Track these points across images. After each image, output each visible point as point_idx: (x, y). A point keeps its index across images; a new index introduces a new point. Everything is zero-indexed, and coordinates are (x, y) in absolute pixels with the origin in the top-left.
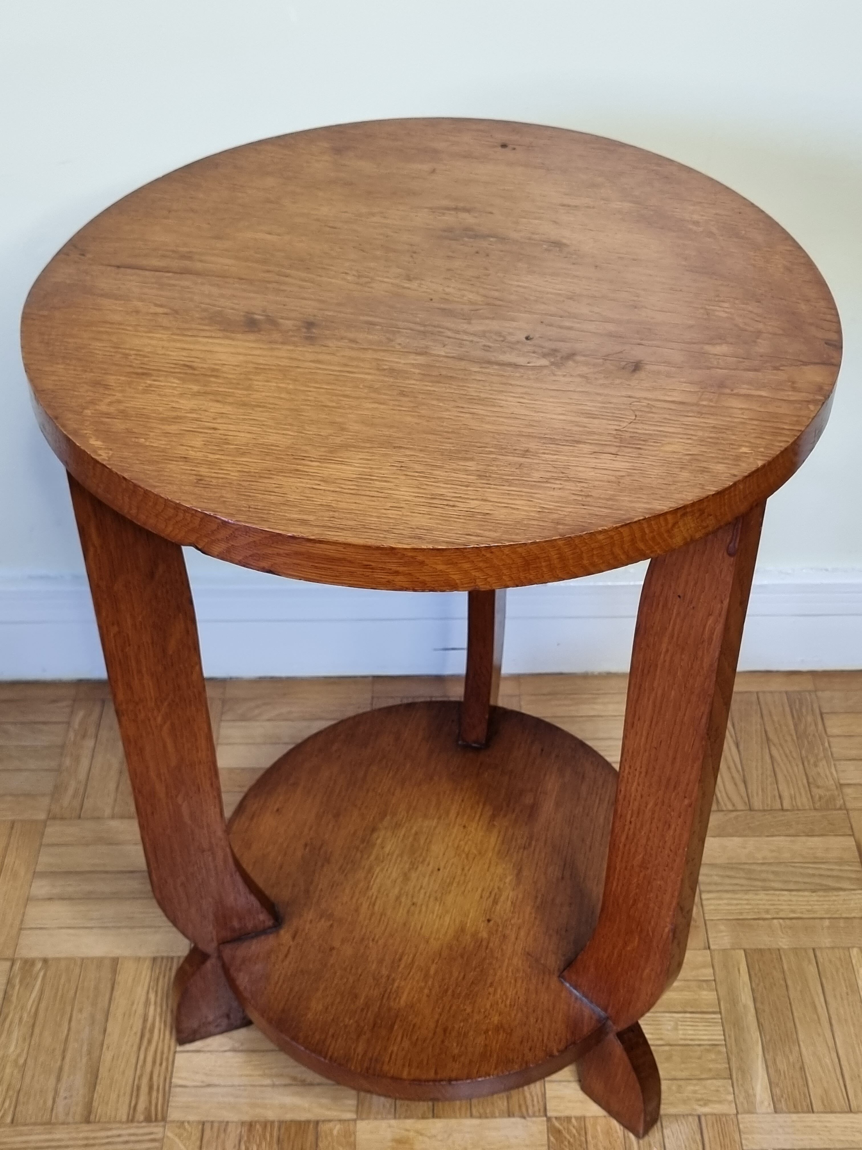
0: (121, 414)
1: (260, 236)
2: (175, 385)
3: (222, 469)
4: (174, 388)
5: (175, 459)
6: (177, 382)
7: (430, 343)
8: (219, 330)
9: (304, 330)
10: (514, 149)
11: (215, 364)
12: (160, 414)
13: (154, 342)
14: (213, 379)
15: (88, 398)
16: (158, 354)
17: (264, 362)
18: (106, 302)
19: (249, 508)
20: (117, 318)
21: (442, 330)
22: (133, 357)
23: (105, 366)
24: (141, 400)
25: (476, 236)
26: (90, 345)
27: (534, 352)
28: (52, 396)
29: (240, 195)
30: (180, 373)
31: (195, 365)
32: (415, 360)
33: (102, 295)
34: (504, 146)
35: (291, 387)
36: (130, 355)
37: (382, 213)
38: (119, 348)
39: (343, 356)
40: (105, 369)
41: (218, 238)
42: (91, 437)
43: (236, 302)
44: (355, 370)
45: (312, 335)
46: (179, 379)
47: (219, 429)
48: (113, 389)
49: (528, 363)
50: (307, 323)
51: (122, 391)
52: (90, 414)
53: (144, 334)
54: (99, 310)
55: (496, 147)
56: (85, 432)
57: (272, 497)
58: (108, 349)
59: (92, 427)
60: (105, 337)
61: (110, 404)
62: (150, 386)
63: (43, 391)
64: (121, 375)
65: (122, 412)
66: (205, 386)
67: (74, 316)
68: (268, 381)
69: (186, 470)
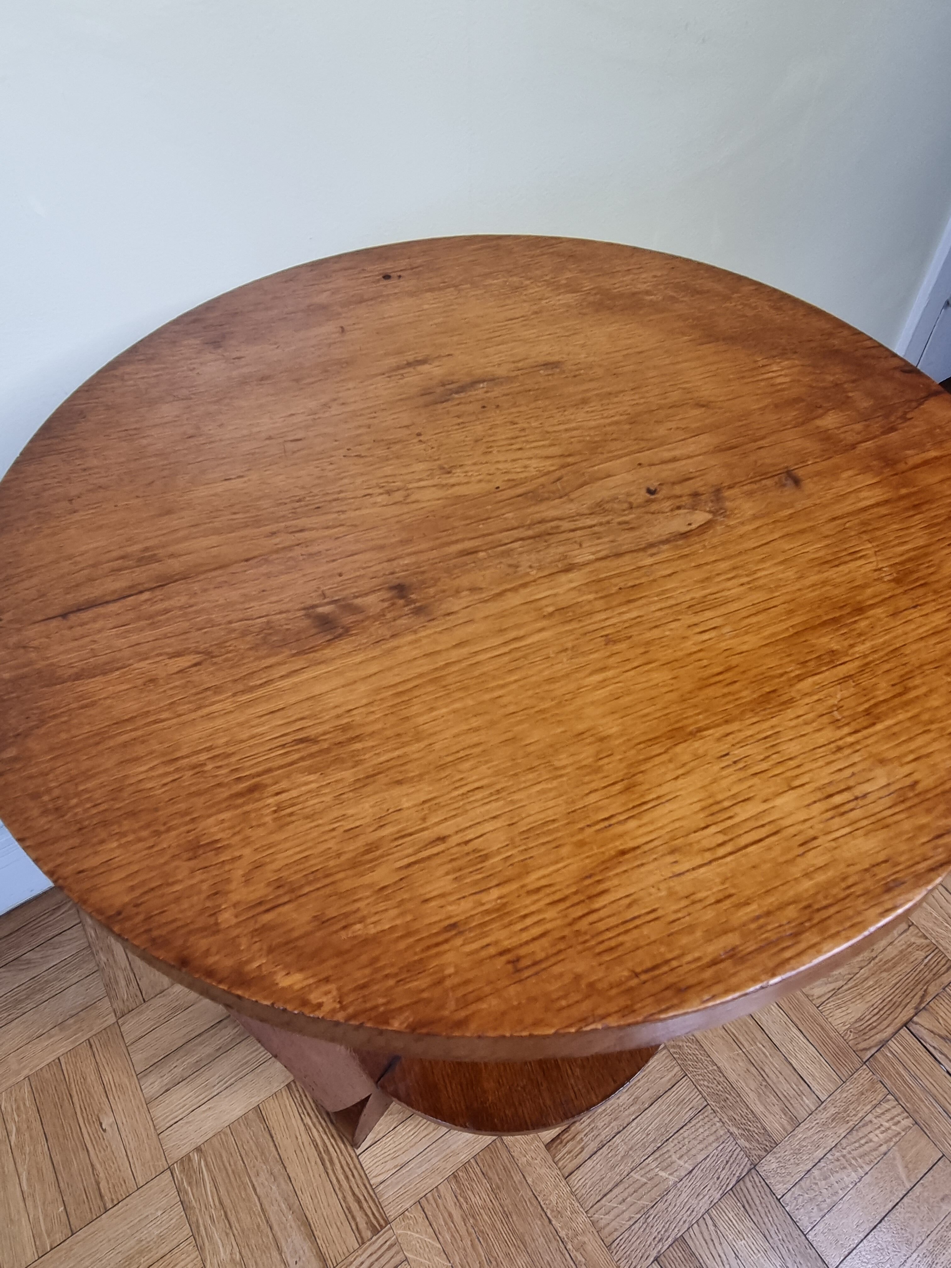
0: (281, 891)
1: (220, 488)
2: (314, 786)
3: (525, 916)
4: (317, 792)
5: (440, 938)
6: (312, 777)
7: (561, 549)
8: (294, 655)
9: (401, 602)
10: (400, 277)
11: (338, 717)
12: (339, 855)
13: (219, 723)
14: (358, 746)
15: (205, 886)
16: (242, 741)
17: (398, 679)
18: (93, 685)
19: (637, 975)
20: (132, 706)
21: (553, 524)
22: (209, 767)
23: (183, 806)
24: (288, 845)
25: (462, 389)
26: (126, 777)
27: (679, 508)
28: (141, 917)
29: (144, 442)
30: (302, 759)
31: (312, 732)
32: (571, 581)
33: (78, 677)
34: (387, 277)
35: (470, 702)
36: (203, 765)
37: (335, 400)
38: (177, 759)
39: (486, 617)
40: (186, 813)
41: (166, 513)
42: (275, 973)
43: (274, 599)
44: (521, 633)
45: (418, 604)
46: (310, 770)
47: (449, 836)
48: (228, 846)
49: (690, 524)
50: (392, 588)
51: (247, 842)
52: (234, 921)
53: (193, 716)
54: (93, 704)
55: (378, 281)
56: (255, 965)
57: (646, 930)
58: (161, 771)
59: (256, 947)
60: (140, 750)
61: (247, 880)
62: (279, 808)
63: (119, 913)
64: (220, 812)
65: (279, 884)
66: (356, 764)
67: (64, 736)
68: (432, 709)
69: (477, 951)
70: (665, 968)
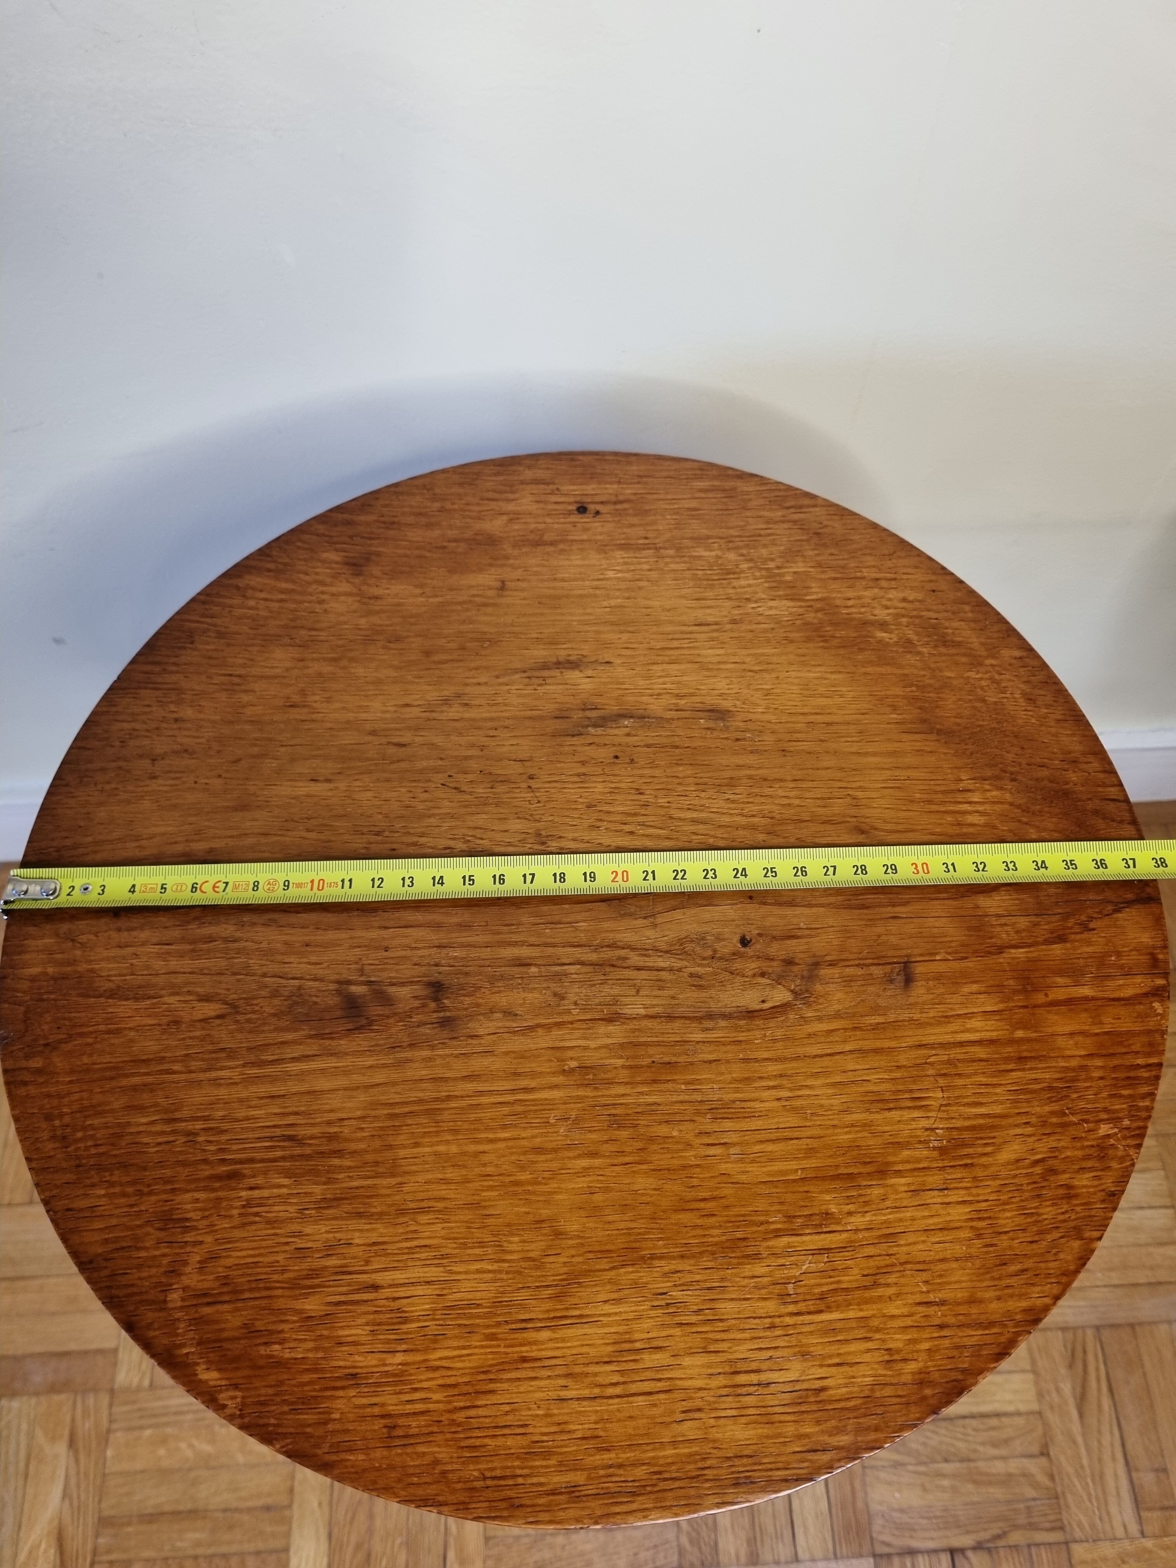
0: (225, 1289)
1: (304, 789)
2: (285, 1191)
3: (416, 1390)
4: (284, 1200)
5: (338, 1384)
6: (286, 1181)
7: (616, 991)
8: (311, 1037)
9: (433, 1005)
10: (598, 513)
11: (329, 1123)
12: (283, 1272)
13: (222, 1092)
14: (336, 1162)
15: (165, 1261)
16: (237, 1120)
17: (397, 1099)
18: (123, 1008)
19: (485, 1479)
20: (151, 1046)
21: (622, 953)
22: (201, 1139)
23: (168, 1172)
24: (245, 1245)
25: (603, 722)
26: (128, 1124)
27: (763, 975)
28: (106, 1272)
29: (245, 698)
30: (283, 1158)
31: (301, 1132)
32: (608, 1036)
33: (112, 994)
34: (582, 509)
35: (454, 1149)
36: (196, 1134)
37: (459, 696)
38: (175, 1120)
39: (507, 1053)
40: (169, 1181)
41: (243, 807)
42: (198, 1364)
43: (314, 959)
44: (533, 1084)
45: (448, 1014)
46: (287, 1173)
47: (382, 1287)
48: (195, 1228)
49: (763, 1002)
50: (430, 984)
51: (211, 1229)
52: (179, 1304)
53: (202, 1076)
54: (117, 1032)
55: (570, 513)
56: (185, 1351)
57: (510, 1442)
58: (158, 1128)
59: (191, 1335)
60: (145, 1099)
61: (202, 1268)
62: (248, 1204)
63: (91, 1262)
64: (197, 1190)
65: (225, 1281)
66: (329, 1181)
67: (86, 1059)
68: (417, 1145)
69: (363, 1406)
70: (510, 1482)
